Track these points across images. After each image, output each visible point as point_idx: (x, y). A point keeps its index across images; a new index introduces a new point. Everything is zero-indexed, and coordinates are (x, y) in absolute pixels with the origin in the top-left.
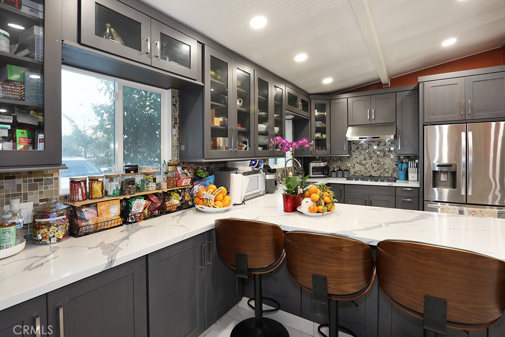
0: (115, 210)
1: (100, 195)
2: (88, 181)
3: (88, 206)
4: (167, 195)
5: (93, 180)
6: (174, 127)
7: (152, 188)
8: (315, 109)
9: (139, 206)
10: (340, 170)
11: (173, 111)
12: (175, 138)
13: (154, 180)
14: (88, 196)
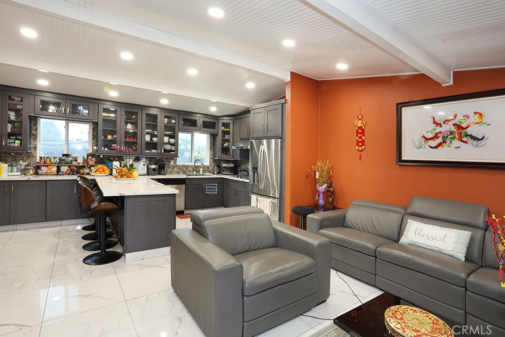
0: (54, 169)
1: (49, 163)
2: (46, 158)
3: (44, 166)
4: (84, 167)
5: (48, 158)
6: (93, 139)
7: (75, 163)
8: (222, 126)
9: (64, 169)
10: (244, 170)
11: (93, 132)
12: (94, 144)
13: (76, 161)
14: (45, 163)
